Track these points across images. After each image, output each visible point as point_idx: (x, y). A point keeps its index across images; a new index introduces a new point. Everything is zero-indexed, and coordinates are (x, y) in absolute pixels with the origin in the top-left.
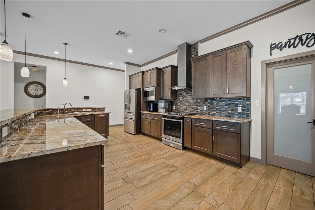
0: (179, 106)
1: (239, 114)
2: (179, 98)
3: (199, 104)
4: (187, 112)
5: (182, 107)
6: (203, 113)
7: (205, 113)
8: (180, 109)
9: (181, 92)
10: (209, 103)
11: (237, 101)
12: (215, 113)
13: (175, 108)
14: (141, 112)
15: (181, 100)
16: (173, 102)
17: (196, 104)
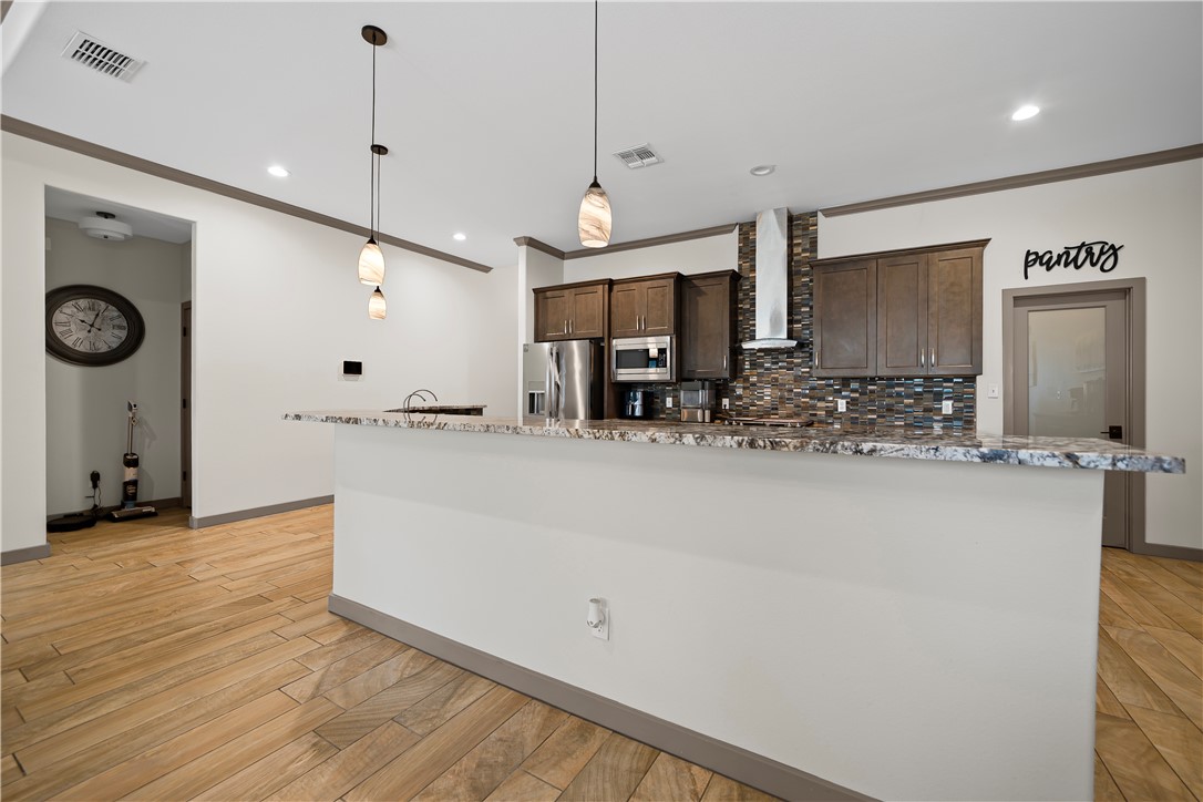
1: (947, 419)
2: (745, 373)
3: (820, 395)
5: (758, 403)
6: (836, 418)
8: (751, 408)
9: (754, 358)
10: (854, 391)
11: (941, 386)
12: (875, 419)
13: (727, 408)
15: (751, 379)
16: (722, 387)
17: (810, 393)
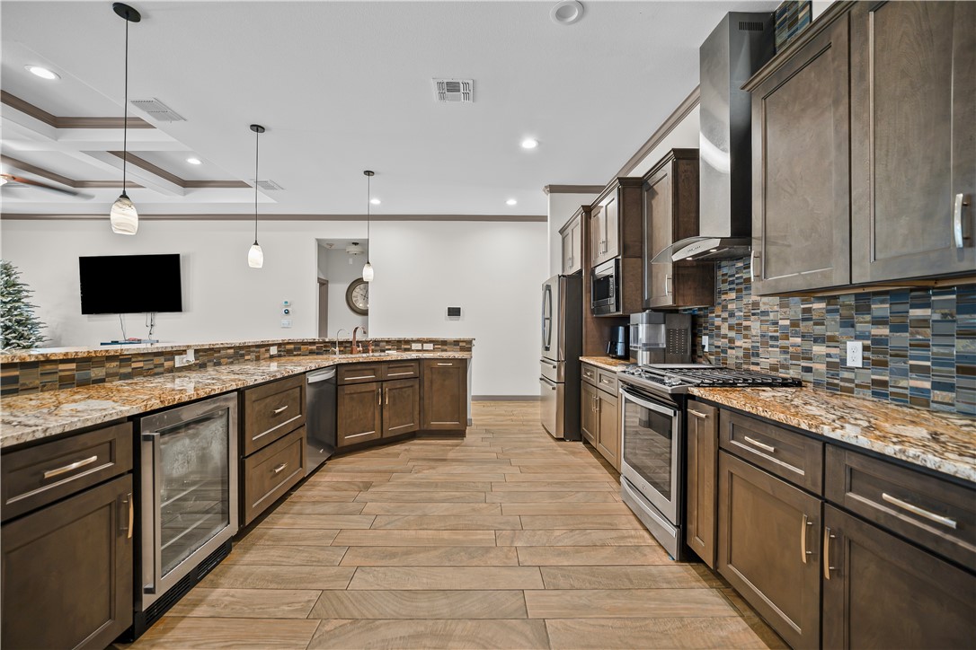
0: (725, 337)
2: (723, 297)
3: (819, 330)
5: (738, 343)
6: (843, 380)
7: (851, 381)
8: (729, 351)
9: (733, 271)
10: (878, 322)
12: (928, 391)
13: (706, 349)
14: (580, 358)
15: (729, 306)
16: (702, 320)
17: (804, 327)
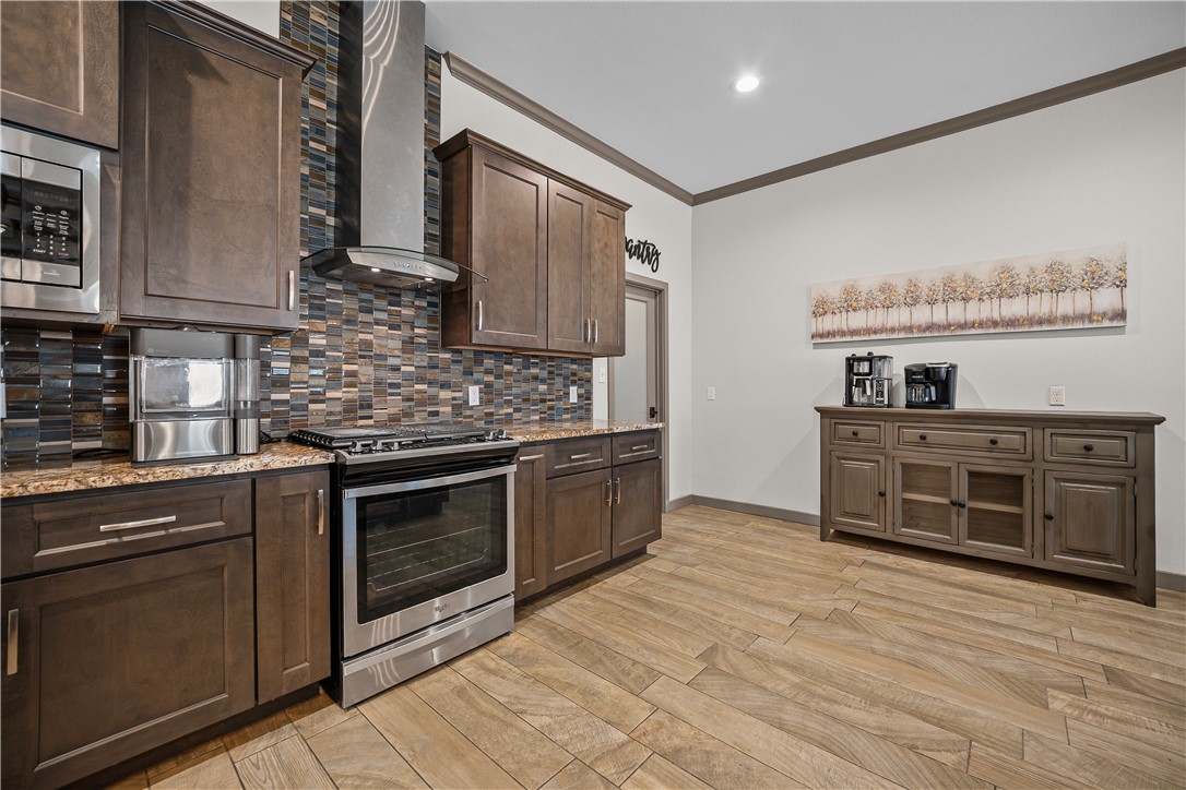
1: (573, 409)
4: (371, 422)
6: (466, 417)
11: (569, 368)
12: (510, 414)
